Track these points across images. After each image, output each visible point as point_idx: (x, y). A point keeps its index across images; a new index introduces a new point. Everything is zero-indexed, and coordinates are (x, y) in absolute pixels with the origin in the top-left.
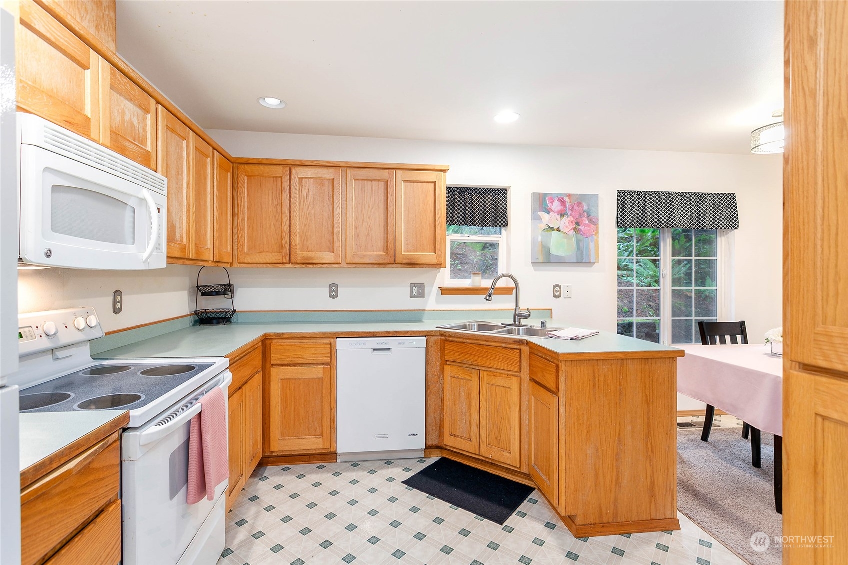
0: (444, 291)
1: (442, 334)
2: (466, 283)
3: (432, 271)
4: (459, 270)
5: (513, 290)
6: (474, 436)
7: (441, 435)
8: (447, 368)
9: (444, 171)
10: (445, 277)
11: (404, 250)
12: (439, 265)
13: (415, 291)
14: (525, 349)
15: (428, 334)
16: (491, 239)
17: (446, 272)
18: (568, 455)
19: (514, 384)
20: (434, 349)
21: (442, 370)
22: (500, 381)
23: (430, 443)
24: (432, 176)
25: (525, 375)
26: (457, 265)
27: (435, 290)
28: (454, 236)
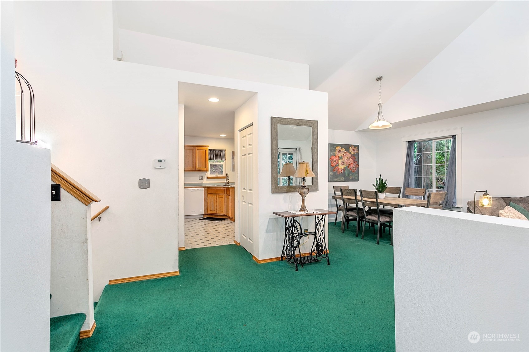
0: (208, 178)
1: (208, 187)
2: (214, 176)
3: (205, 172)
4: (214, 172)
5: (226, 177)
6: (215, 210)
7: (208, 211)
8: (209, 195)
9: (208, 147)
10: (208, 174)
11: (198, 167)
12: (207, 171)
13: (200, 178)
14: (226, 189)
15: (204, 187)
16: (222, 163)
17: (209, 172)
18: (232, 206)
19: (224, 196)
20: (206, 191)
21: (208, 196)
22: (221, 196)
23: (205, 213)
24: (205, 148)
25: (226, 194)
26: (213, 170)
27: (206, 177)
28: (211, 162)
